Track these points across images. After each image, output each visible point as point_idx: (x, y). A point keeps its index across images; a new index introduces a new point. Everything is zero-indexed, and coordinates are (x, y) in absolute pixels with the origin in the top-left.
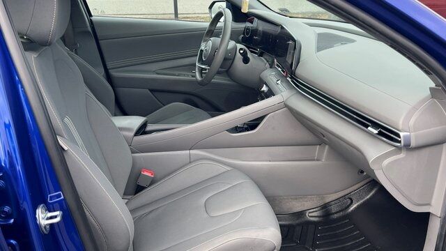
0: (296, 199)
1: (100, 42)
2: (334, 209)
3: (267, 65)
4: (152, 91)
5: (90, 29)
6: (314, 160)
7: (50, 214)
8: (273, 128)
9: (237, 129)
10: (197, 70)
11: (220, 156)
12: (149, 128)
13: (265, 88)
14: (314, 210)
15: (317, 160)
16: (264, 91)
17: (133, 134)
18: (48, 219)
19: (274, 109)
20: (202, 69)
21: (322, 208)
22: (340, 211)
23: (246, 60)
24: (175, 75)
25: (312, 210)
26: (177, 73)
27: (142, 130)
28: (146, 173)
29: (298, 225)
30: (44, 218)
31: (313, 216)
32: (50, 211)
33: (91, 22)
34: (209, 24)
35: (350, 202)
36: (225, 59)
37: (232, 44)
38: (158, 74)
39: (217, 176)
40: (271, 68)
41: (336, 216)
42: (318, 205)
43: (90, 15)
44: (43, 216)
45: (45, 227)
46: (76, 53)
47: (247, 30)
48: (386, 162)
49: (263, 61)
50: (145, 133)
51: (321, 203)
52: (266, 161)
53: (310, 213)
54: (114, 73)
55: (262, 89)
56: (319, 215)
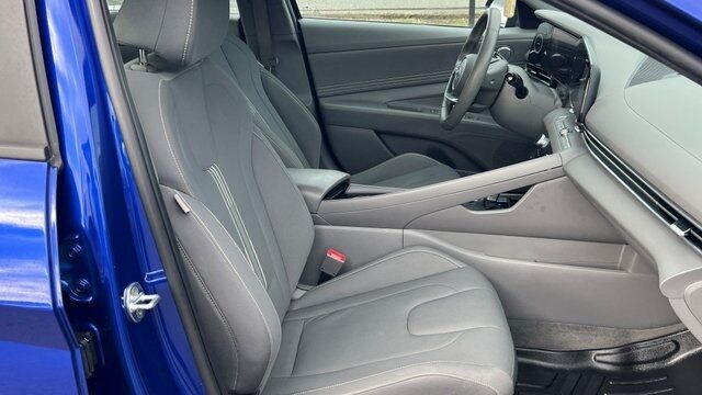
0: (578, 329)
1: (309, 56)
2: (642, 354)
3: (559, 102)
4: (378, 133)
5: (295, 37)
6: (614, 268)
7: (145, 297)
8: (543, 209)
9: (485, 204)
10: (444, 105)
11: (451, 243)
12: (352, 189)
13: (543, 141)
14: (607, 351)
15: (621, 269)
16: (541, 145)
17: (320, 196)
18: (140, 302)
19: (545, 177)
20: (453, 103)
21: (622, 351)
22: (653, 361)
23: (521, 92)
24: (416, 111)
25: (603, 352)
26: (419, 107)
27: (339, 191)
28: (333, 256)
29: (574, 371)
30: (134, 300)
31: (604, 360)
32: (146, 294)
33: (298, 26)
34: (471, 30)
35: (673, 348)
36: (483, 90)
37: (499, 64)
38: (389, 107)
39: (440, 274)
40: (564, 106)
41: (644, 368)
42: (617, 344)
43: (298, 16)
44: (132, 298)
45: (135, 313)
46: (274, 72)
47: (537, 43)
48: (692, 288)
49: (553, 95)
50: (344, 196)
51: (623, 341)
52: (530, 260)
53: (599, 355)
54: (326, 104)
55: (539, 142)
56: (614, 360)
